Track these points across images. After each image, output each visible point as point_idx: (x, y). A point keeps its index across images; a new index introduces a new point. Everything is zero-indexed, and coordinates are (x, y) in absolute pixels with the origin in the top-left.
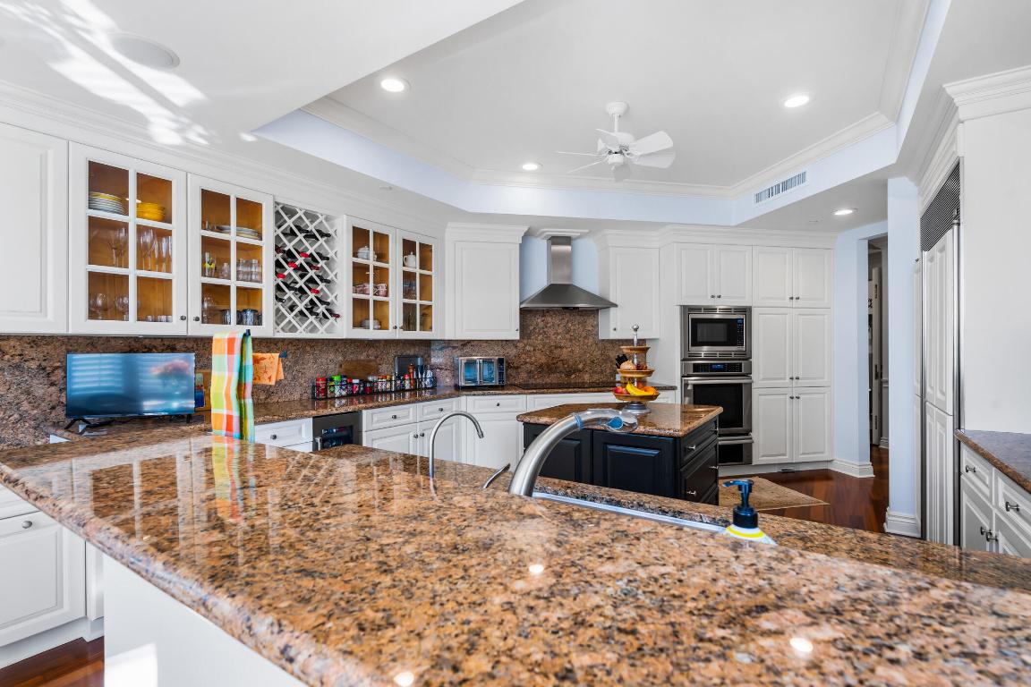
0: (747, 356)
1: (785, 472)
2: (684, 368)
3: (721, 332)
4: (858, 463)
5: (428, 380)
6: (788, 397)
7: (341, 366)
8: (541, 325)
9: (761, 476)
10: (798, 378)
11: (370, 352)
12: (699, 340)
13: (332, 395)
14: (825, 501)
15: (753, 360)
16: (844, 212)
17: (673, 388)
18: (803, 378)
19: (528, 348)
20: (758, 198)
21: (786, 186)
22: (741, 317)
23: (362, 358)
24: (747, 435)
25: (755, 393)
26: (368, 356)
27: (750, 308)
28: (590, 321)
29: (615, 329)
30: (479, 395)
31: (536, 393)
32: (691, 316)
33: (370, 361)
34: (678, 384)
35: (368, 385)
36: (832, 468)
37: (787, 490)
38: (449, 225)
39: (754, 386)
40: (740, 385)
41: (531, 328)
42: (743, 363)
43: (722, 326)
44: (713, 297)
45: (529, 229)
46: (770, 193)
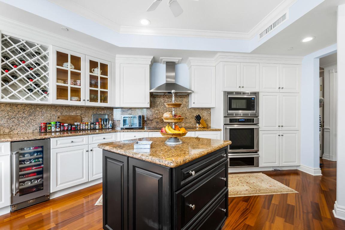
0: (257, 116)
1: (275, 171)
2: (225, 121)
3: (243, 104)
4: (313, 168)
5: (109, 125)
6: (277, 135)
7: (59, 118)
8: (163, 101)
9: (263, 172)
10: (282, 126)
11: (77, 112)
12: (233, 107)
13: (50, 131)
14: (296, 190)
15: (260, 117)
16: (308, 39)
17: (220, 130)
18: (285, 126)
19: (156, 112)
20: (261, 35)
21: (274, 25)
22: (255, 96)
23: (73, 114)
24: (256, 152)
25: (260, 133)
26: (76, 114)
27: (258, 93)
28: (185, 100)
29: (194, 103)
30: (125, 132)
31: (153, 131)
32: (229, 96)
33: (78, 116)
34: (222, 128)
35: (73, 126)
36: (300, 169)
37: (276, 182)
38: (117, 56)
39: (260, 129)
40: (253, 129)
41: (158, 103)
42: (255, 118)
43: (244, 101)
44: (240, 87)
45: (154, 57)
46: (267, 31)
